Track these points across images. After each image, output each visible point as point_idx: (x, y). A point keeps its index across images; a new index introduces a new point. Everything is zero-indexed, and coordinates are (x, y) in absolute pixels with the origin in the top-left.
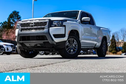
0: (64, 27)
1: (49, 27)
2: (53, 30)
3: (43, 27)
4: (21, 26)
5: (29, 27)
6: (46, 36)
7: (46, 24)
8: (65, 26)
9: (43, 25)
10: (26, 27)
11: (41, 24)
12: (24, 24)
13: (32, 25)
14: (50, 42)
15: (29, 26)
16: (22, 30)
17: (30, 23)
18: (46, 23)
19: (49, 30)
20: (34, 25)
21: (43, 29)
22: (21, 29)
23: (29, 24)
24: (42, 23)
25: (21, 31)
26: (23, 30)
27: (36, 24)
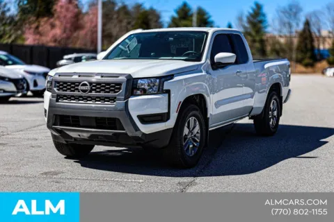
0: (167, 95)
1: (127, 98)
2: (138, 105)
3: (111, 94)
4: (58, 87)
5: (76, 93)
6: (119, 119)
7: (120, 89)
8: (168, 92)
9: (112, 90)
10: (68, 93)
11: (107, 88)
12: (65, 83)
13: (84, 88)
14: (129, 134)
15: (77, 89)
16: (59, 97)
17: (80, 83)
18: (120, 84)
19: (126, 104)
20: (88, 88)
21: (111, 100)
22: (58, 95)
23: (78, 86)
24: (108, 84)
25: (57, 101)
26: (61, 98)
27: (94, 86)
